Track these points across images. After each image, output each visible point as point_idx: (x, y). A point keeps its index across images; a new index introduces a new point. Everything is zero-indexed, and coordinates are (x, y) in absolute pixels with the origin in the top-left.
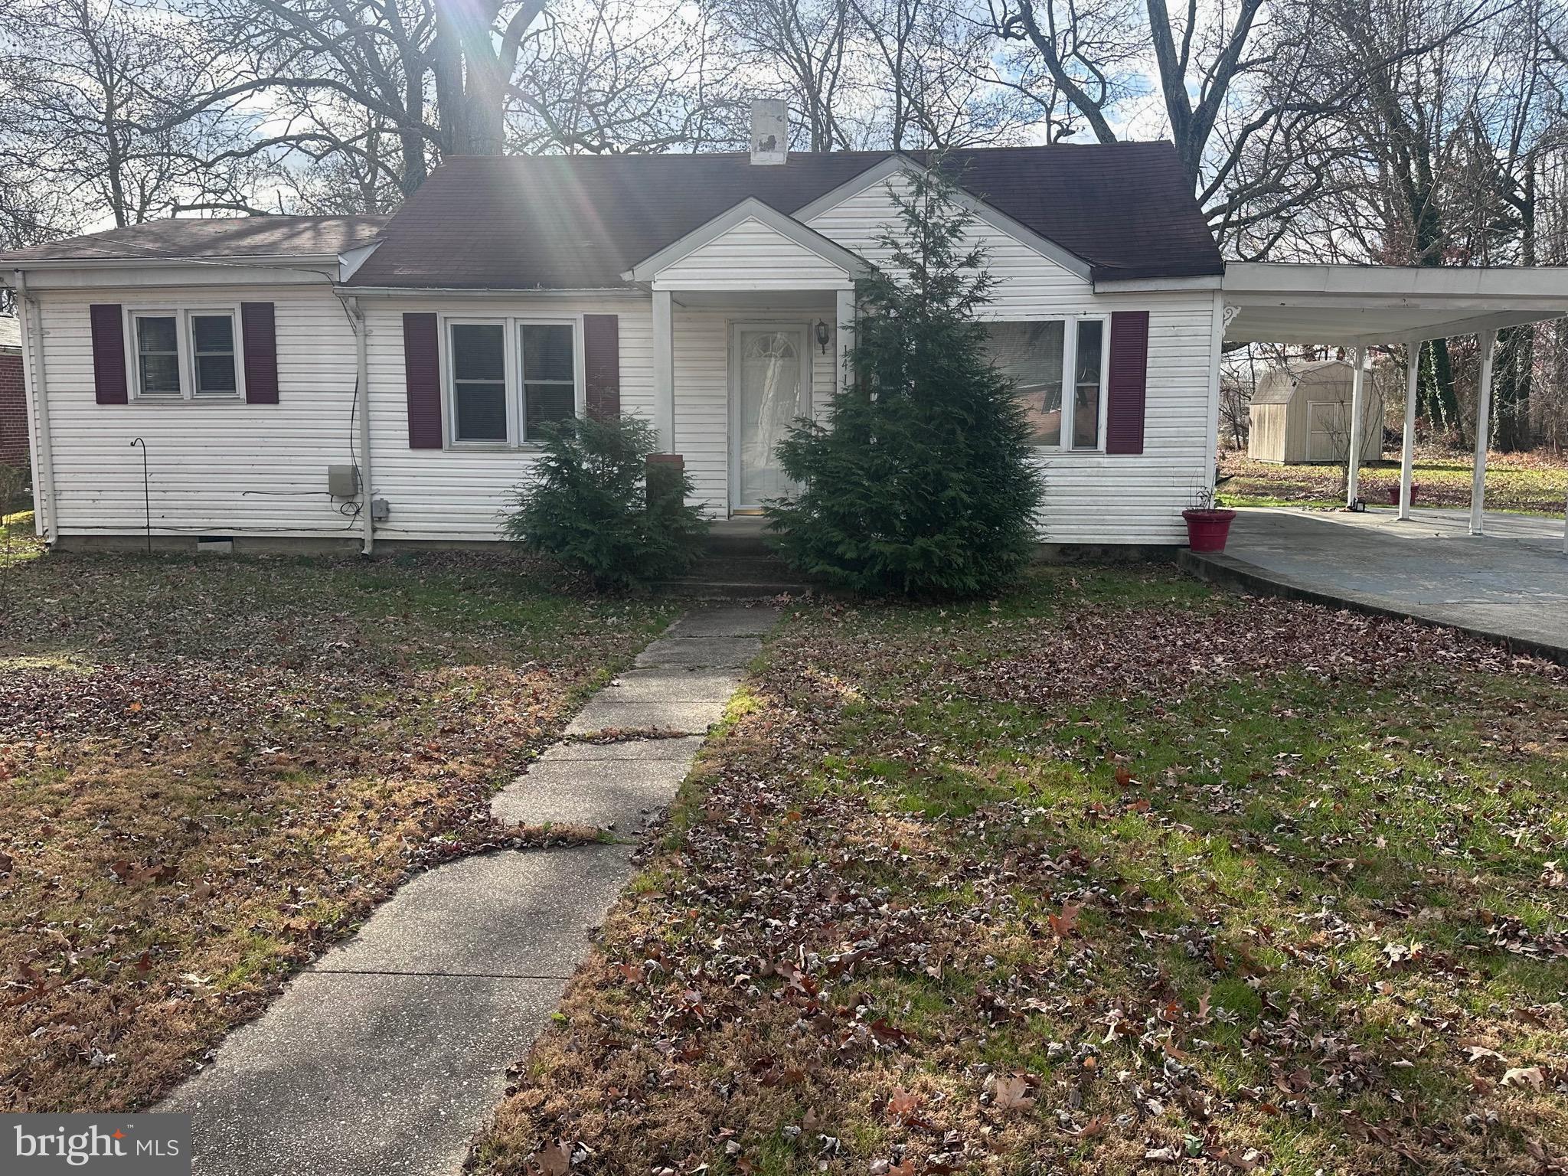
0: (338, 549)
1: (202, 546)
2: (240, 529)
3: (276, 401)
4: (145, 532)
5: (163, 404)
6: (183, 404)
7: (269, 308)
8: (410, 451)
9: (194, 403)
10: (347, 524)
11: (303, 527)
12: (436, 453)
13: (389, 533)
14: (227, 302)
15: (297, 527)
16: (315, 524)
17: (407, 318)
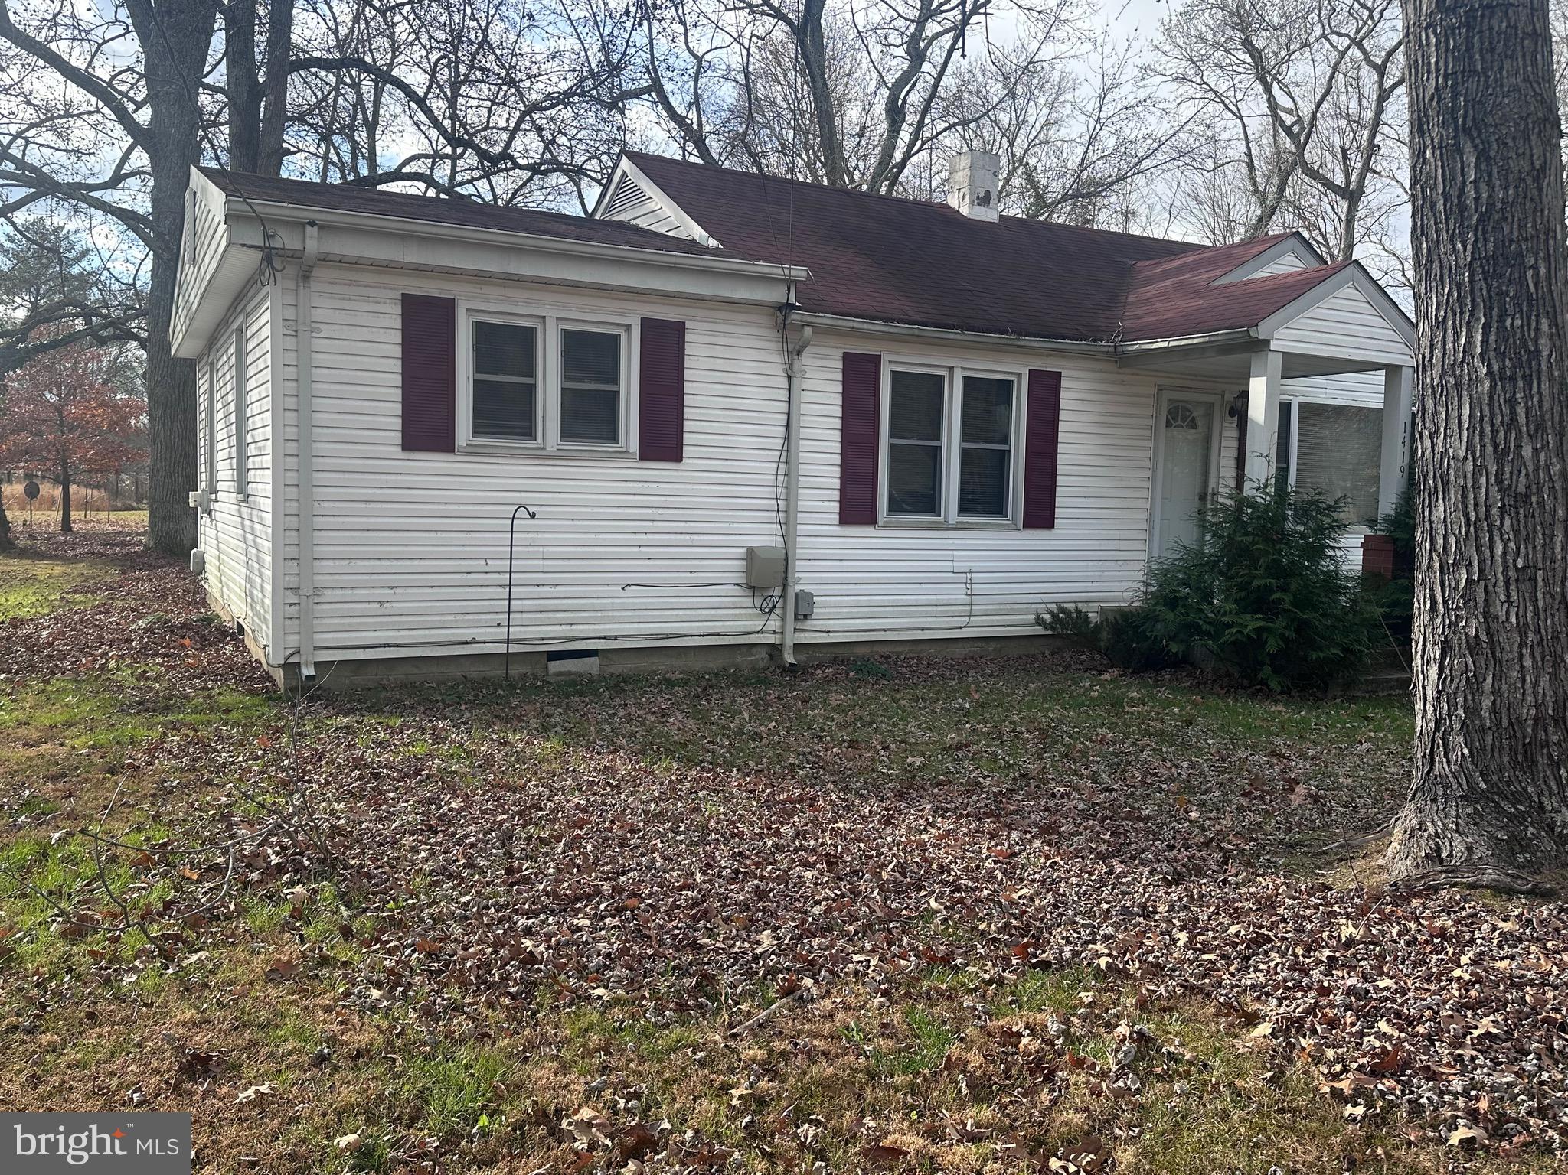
0: (739, 659)
1: (555, 666)
2: (616, 638)
3: (678, 458)
4: (502, 649)
5: (512, 456)
6: (542, 455)
7: (679, 329)
8: (838, 528)
9: (560, 456)
10: (758, 625)
11: (702, 631)
12: (868, 530)
13: (807, 634)
14: (622, 314)
15: (695, 631)
16: (718, 627)
17: (846, 357)
